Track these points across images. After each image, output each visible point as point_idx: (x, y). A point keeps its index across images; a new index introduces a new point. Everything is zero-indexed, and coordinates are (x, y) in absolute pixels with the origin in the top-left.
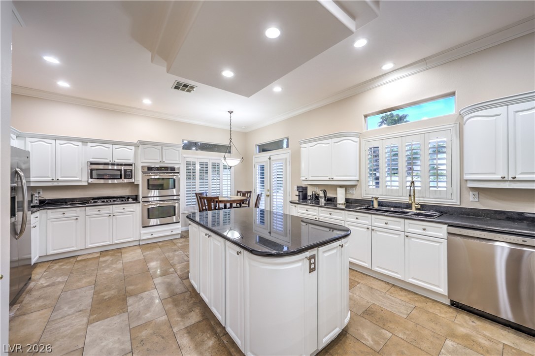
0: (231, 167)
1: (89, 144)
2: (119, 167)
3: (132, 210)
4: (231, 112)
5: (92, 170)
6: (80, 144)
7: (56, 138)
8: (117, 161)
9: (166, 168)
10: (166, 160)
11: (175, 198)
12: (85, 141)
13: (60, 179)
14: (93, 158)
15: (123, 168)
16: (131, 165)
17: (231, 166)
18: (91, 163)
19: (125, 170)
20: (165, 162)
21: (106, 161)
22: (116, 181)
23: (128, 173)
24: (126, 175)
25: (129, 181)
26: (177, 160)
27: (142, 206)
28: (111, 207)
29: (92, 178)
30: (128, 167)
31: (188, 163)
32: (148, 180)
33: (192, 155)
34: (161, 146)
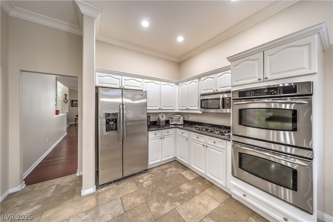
1: (202, 79)
2: (219, 96)
3: (222, 147)
5: (202, 100)
6: (197, 80)
7: (188, 80)
8: (220, 90)
10: (272, 74)
12: (199, 77)
14: (204, 90)
15: (221, 96)
18: (202, 95)
19: (223, 99)
20: (270, 77)
21: (211, 91)
22: (219, 111)
23: (227, 102)
24: (225, 104)
25: (228, 111)
26: (304, 68)
27: (233, 146)
28: (205, 136)
29: (201, 107)
30: (226, 96)
32: (240, 110)
34: (262, 51)
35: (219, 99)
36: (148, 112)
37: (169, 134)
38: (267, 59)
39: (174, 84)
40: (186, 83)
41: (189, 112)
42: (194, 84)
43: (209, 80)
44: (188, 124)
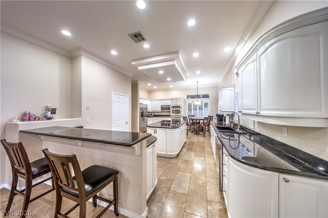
0: (197, 105)
2: (167, 107)
4: (197, 82)
5: (162, 108)
7: (156, 100)
8: (167, 105)
9: (178, 106)
11: (180, 116)
12: (160, 100)
14: (162, 104)
15: (168, 107)
16: (170, 106)
20: (177, 104)
21: (165, 105)
22: (167, 111)
25: (169, 110)
26: (181, 103)
27: (171, 118)
29: (161, 110)
30: (169, 107)
31: (189, 104)
32: (173, 110)
33: (190, 101)
34: (176, 99)
36: (147, 111)
37: (151, 119)
38: (177, 101)
39: (150, 101)
41: (156, 111)
42: (158, 102)
43: (164, 101)
44: (155, 116)
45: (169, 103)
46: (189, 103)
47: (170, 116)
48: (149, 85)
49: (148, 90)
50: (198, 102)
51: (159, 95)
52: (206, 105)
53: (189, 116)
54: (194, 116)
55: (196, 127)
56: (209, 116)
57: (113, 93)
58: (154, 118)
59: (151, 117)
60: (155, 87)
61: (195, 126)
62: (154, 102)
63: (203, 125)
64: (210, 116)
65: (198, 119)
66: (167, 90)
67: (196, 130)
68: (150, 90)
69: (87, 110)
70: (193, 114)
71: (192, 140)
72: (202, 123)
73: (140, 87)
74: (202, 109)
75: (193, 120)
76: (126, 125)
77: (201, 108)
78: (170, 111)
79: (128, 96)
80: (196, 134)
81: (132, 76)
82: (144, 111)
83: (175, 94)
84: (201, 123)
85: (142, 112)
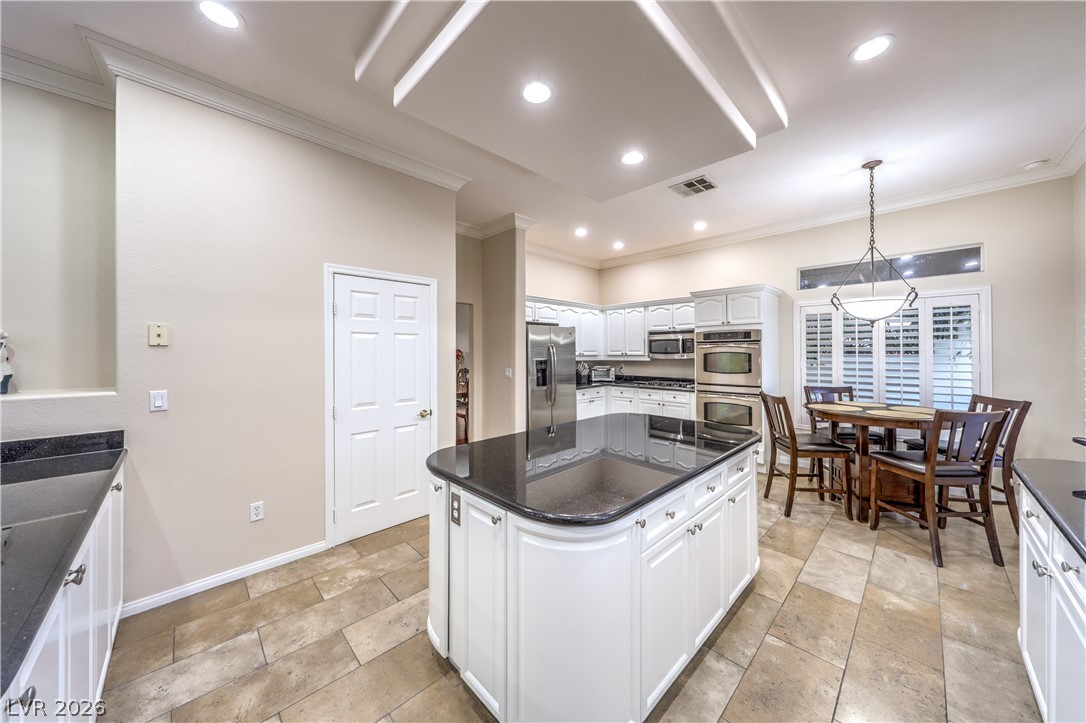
0: (873, 322)
1: (651, 308)
2: (677, 336)
3: (684, 401)
4: (871, 166)
5: (651, 342)
6: (642, 309)
7: (624, 307)
8: (679, 328)
9: (735, 334)
10: (733, 319)
11: (752, 391)
12: (646, 306)
13: (628, 353)
14: (654, 326)
15: (680, 337)
16: (690, 332)
17: (873, 318)
18: (651, 333)
19: (683, 340)
20: (732, 322)
21: (666, 328)
22: (676, 356)
23: (689, 344)
24: (687, 347)
25: (690, 356)
26: (754, 317)
27: (697, 397)
28: (661, 392)
29: (650, 351)
30: (687, 336)
31: (811, 319)
32: (705, 355)
33: (818, 300)
34: (725, 294)
35: (677, 340)
36: (577, 359)
37: (599, 395)
38: (730, 303)
39: (597, 312)
40: (622, 311)
41: (626, 359)
42: (637, 315)
43: (661, 311)
44: (621, 380)
45: (684, 318)
46: (812, 311)
47: (691, 381)
48: (581, 232)
49: (597, 266)
50: (877, 305)
51: (646, 283)
52: (949, 323)
53: (808, 390)
54: (849, 390)
55: (856, 469)
56: (976, 399)
57: (328, 268)
58: (615, 391)
59: (603, 383)
60: (618, 245)
61: (849, 461)
62: (618, 317)
63: (921, 468)
64: (986, 401)
65: (877, 421)
66: (680, 252)
67: (857, 490)
68: (602, 261)
69: (152, 350)
70: (838, 379)
71: (813, 572)
72: (912, 446)
73: (527, 248)
74: (912, 349)
75: (835, 419)
76: (424, 423)
77: (903, 345)
78: (692, 361)
79: (434, 283)
80: (863, 518)
81: (457, 186)
82: (554, 358)
83: (723, 270)
84: (901, 448)
85: (545, 362)
